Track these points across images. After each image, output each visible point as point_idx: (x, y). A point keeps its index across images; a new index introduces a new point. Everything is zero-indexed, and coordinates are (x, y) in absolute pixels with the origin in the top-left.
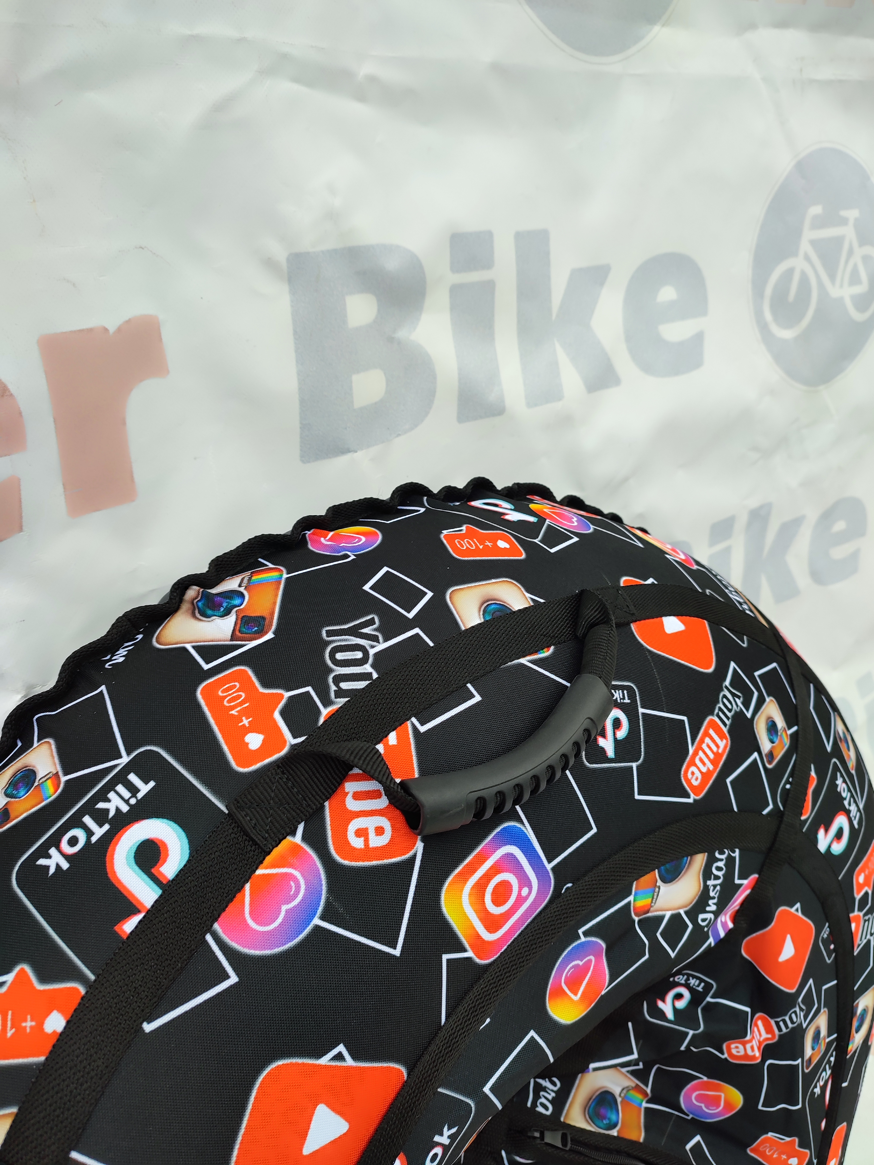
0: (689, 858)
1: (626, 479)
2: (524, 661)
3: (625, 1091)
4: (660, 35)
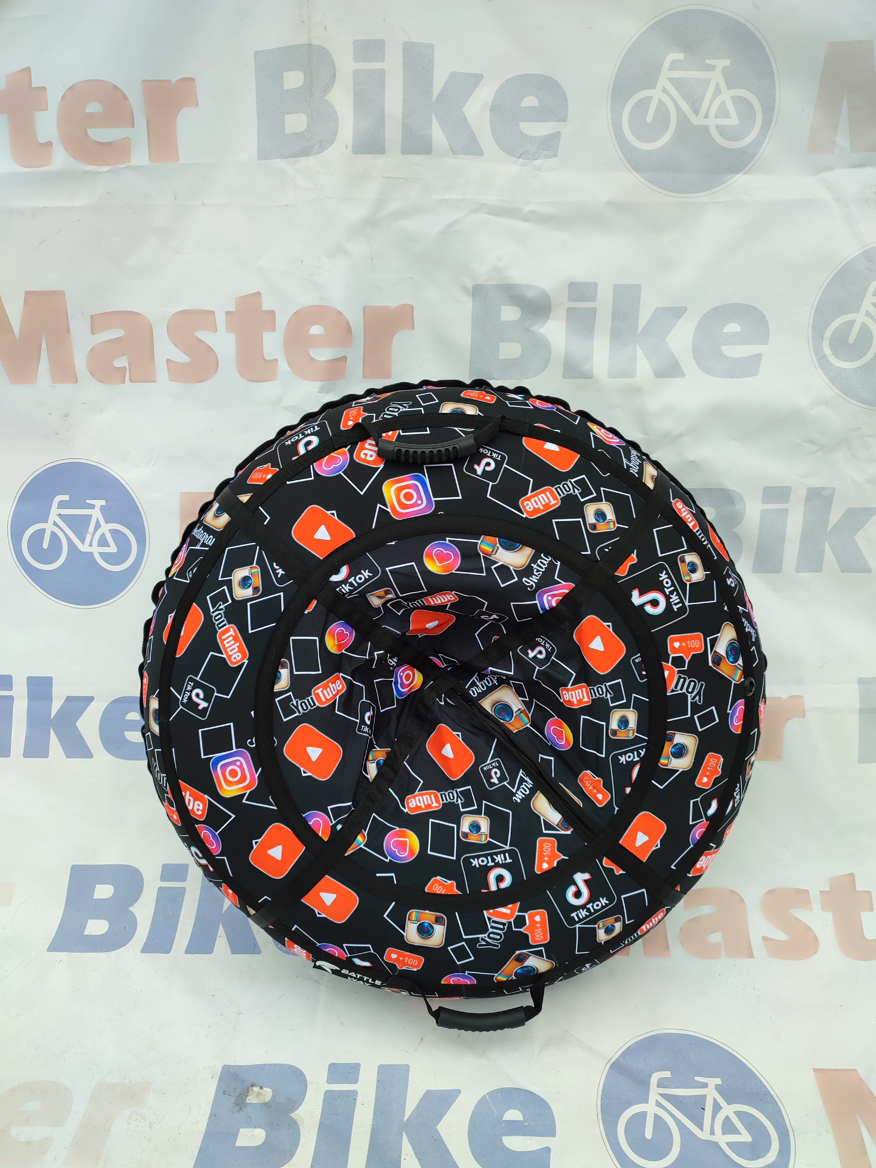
0: (521, 545)
1: (681, 436)
2: (456, 429)
3: (519, 712)
4: (741, 179)
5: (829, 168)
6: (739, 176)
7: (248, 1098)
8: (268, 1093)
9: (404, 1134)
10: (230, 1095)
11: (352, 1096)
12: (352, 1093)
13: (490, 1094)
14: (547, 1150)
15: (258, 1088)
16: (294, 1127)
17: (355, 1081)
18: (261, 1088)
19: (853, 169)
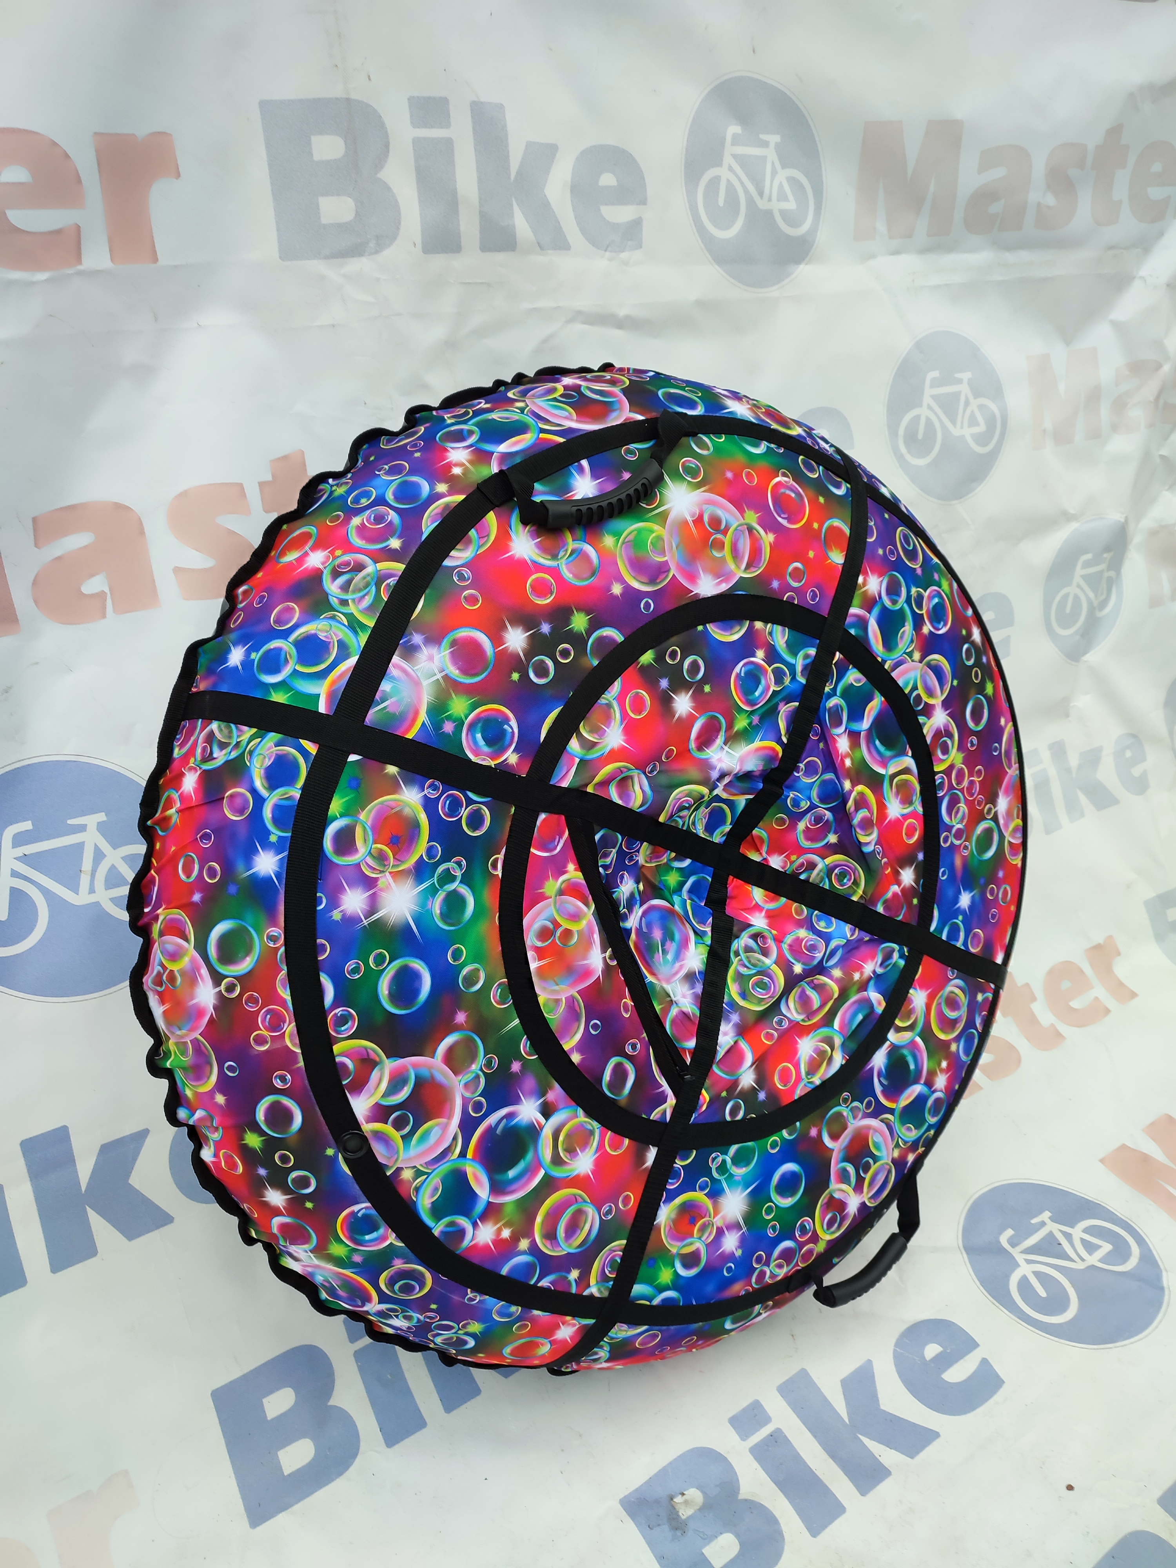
4: (804, 271)
5: (873, 256)
6: (802, 267)
7: (680, 1514)
8: (694, 1495)
9: (860, 1436)
10: (659, 1525)
11: (777, 1438)
12: (776, 1432)
13: (897, 1344)
14: (985, 1362)
15: (680, 1496)
16: (754, 1507)
17: (767, 1420)
18: (683, 1494)
19: (892, 256)
